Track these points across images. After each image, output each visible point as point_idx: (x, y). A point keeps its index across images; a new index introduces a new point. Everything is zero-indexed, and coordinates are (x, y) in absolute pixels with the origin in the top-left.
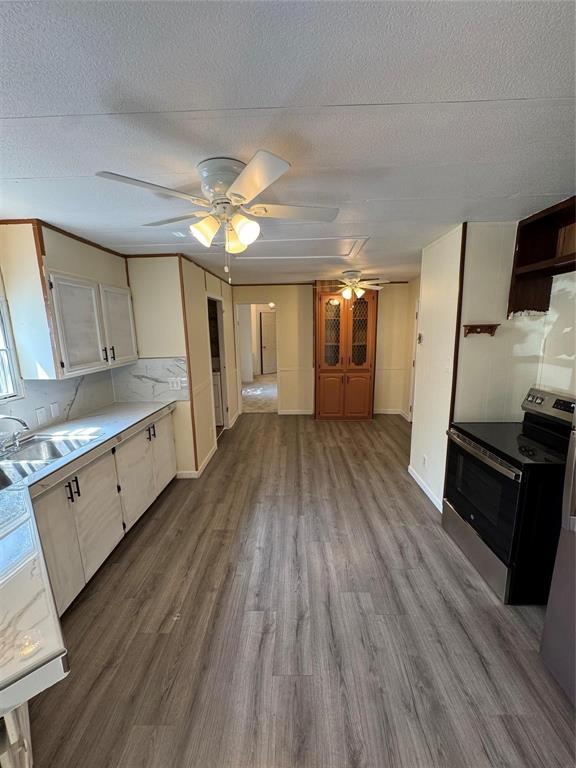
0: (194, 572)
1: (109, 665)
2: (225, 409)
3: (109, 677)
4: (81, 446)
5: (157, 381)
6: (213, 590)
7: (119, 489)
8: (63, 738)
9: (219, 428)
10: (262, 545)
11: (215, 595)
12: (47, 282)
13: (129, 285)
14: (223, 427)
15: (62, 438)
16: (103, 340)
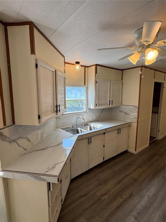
0: (119, 186)
1: (85, 195)
2: (158, 130)
3: (84, 198)
4: (94, 129)
5: (126, 114)
6: (122, 198)
7: (104, 146)
8: (70, 204)
9: (151, 138)
10: (151, 195)
11: (122, 200)
12: (96, 81)
13: (122, 80)
14: (155, 138)
15: (93, 126)
16: (110, 98)
